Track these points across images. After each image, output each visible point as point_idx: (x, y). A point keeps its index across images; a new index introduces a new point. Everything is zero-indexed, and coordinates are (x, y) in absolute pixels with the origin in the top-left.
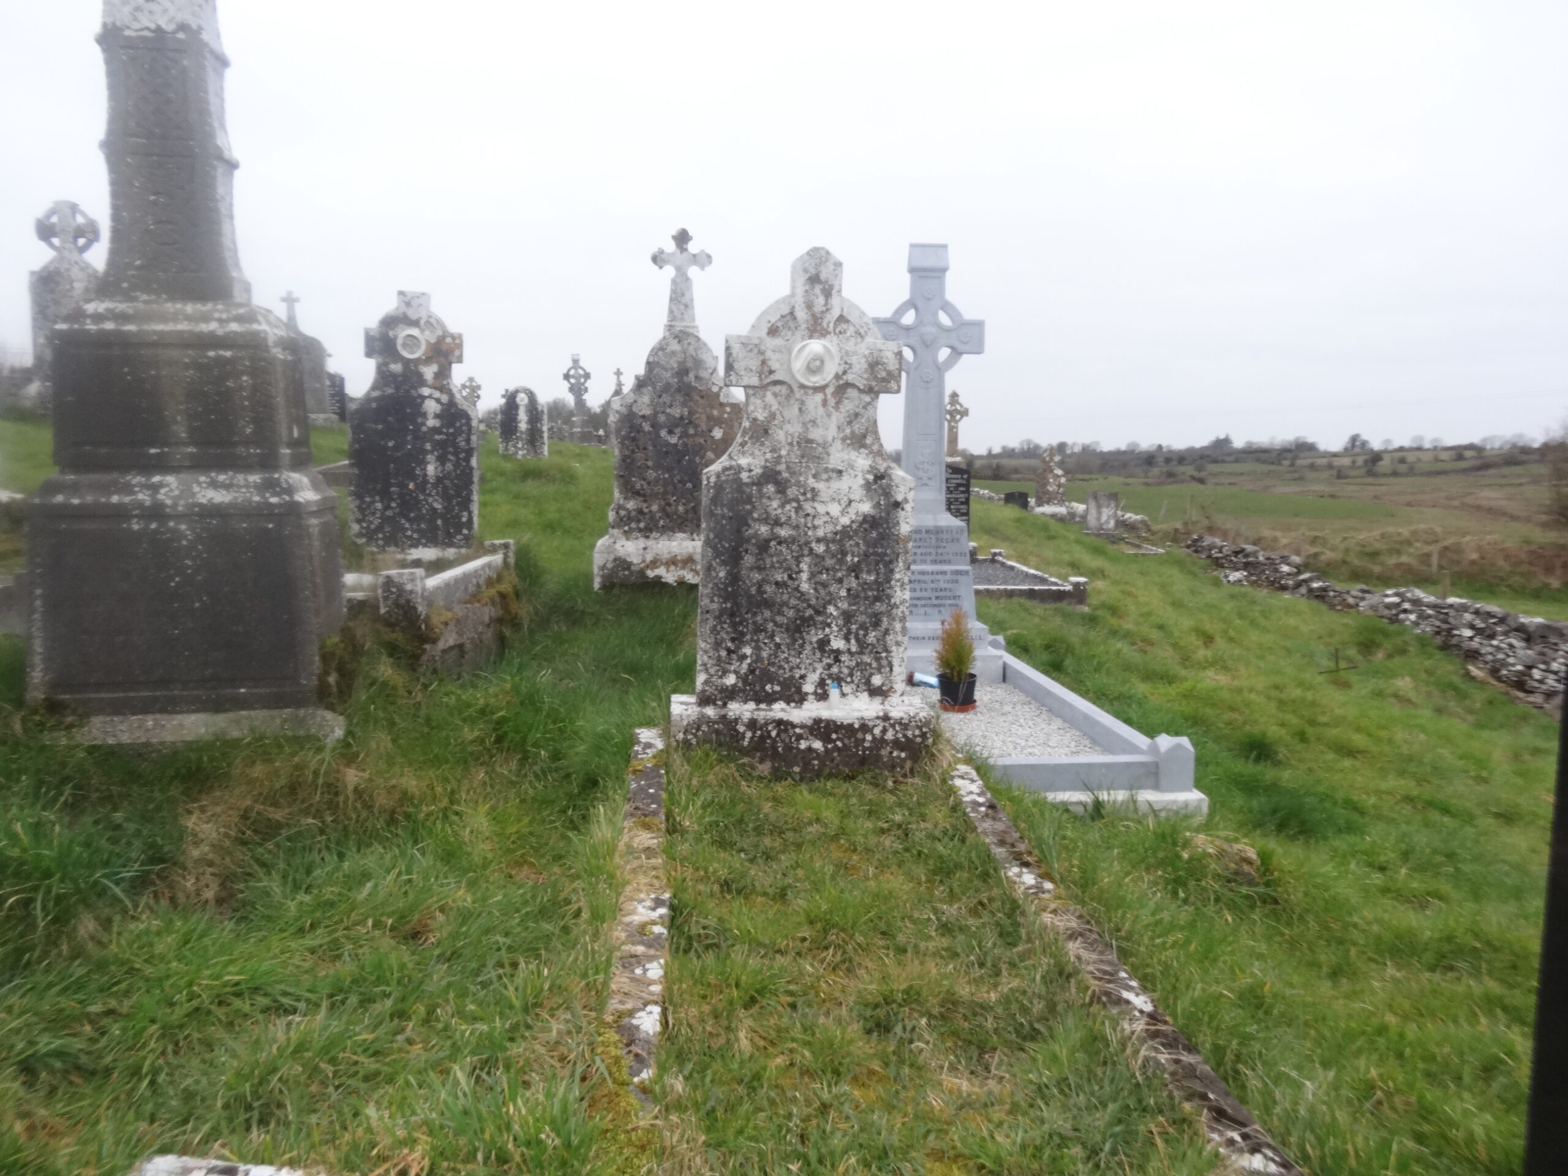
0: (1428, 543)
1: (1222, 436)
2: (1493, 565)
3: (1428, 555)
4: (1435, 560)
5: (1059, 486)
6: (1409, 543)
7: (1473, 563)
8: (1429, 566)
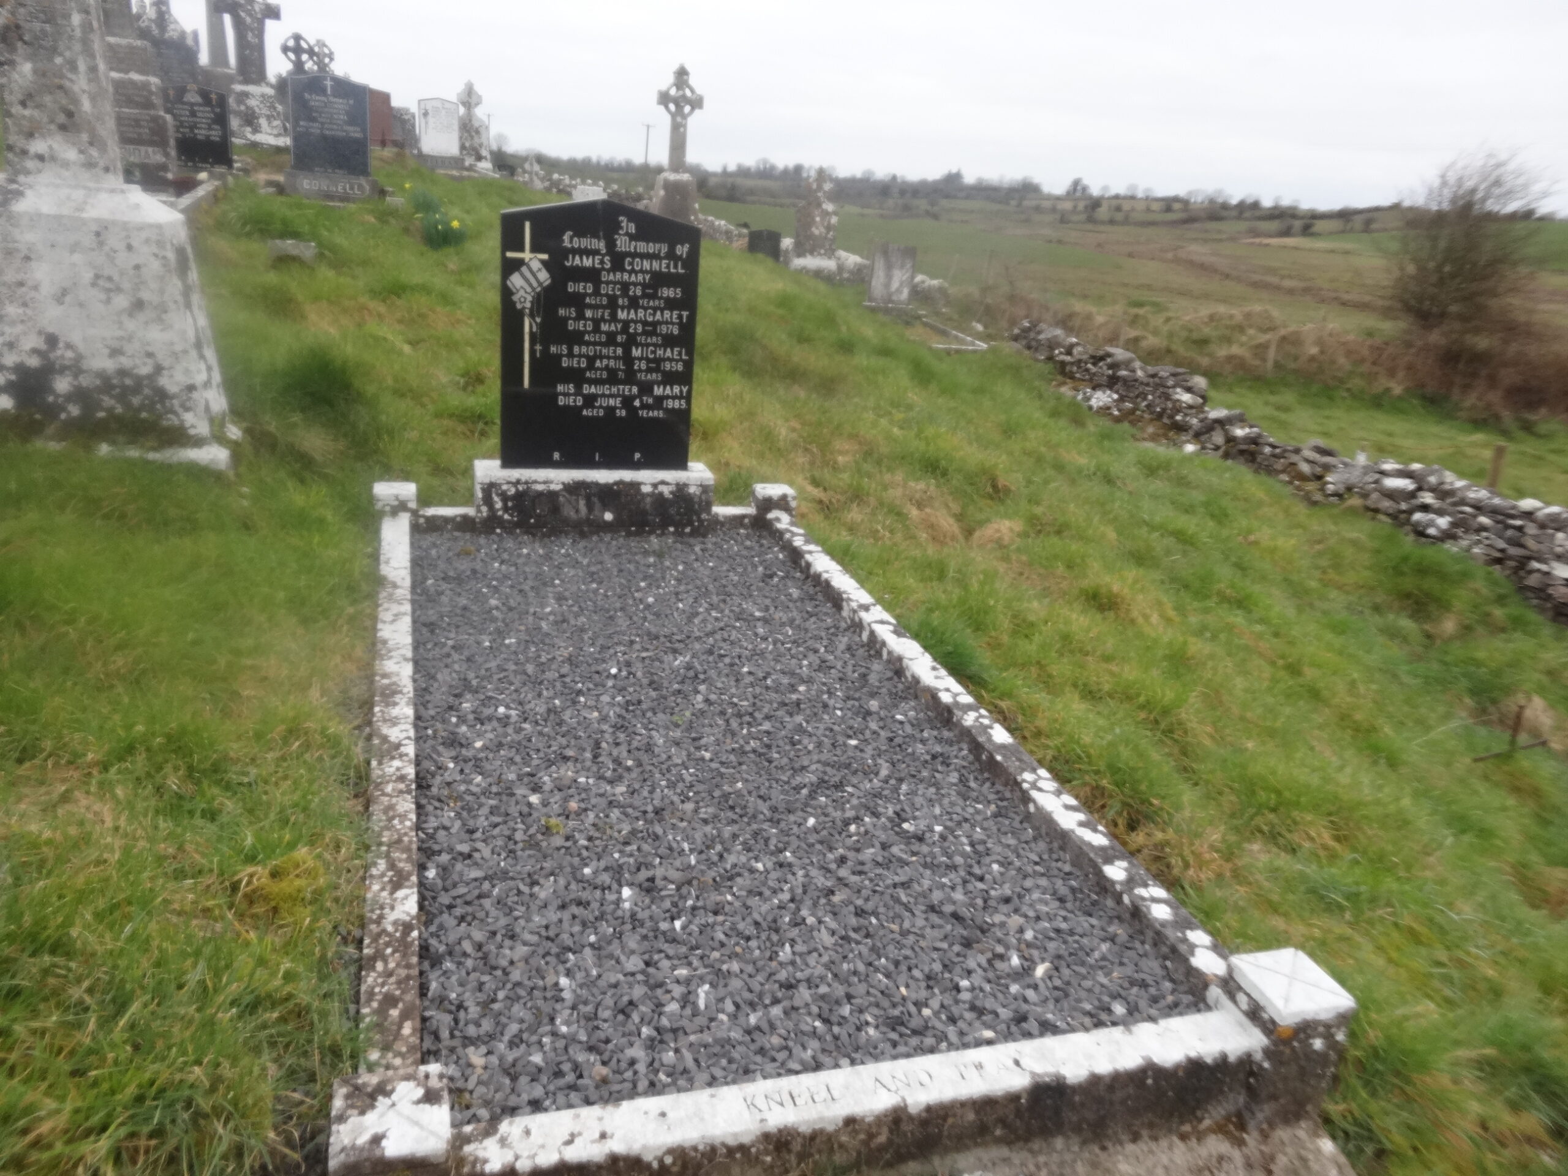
0: (1265, 331)
1: (954, 171)
2: (1333, 362)
3: (1263, 347)
4: (1272, 354)
5: (829, 228)
6: (1241, 329)
7: (1312, 359)
8: (1264, 360)
